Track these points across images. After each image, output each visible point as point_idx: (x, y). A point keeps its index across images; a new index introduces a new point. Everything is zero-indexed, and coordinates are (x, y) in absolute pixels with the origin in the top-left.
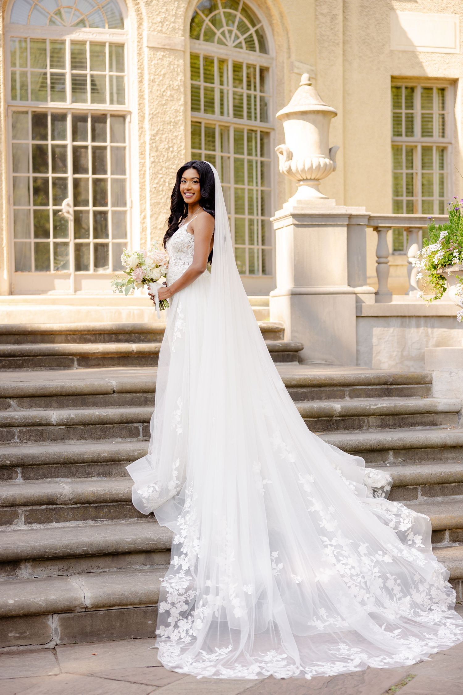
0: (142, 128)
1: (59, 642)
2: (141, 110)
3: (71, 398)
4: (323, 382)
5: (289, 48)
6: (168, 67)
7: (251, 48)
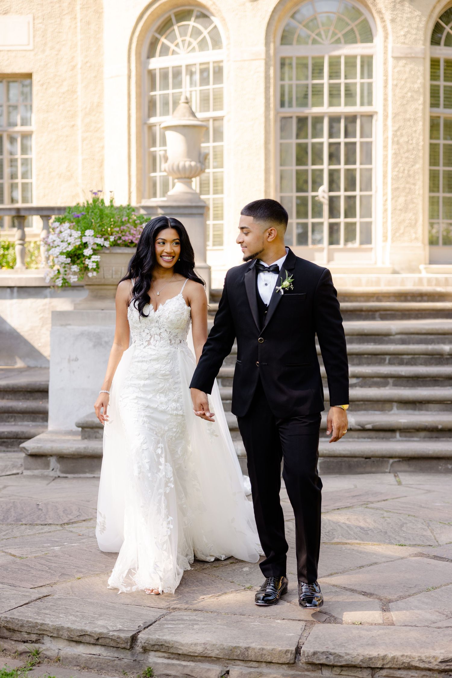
0: (386, 125)
2: (385, 110)
6: (410, 72)
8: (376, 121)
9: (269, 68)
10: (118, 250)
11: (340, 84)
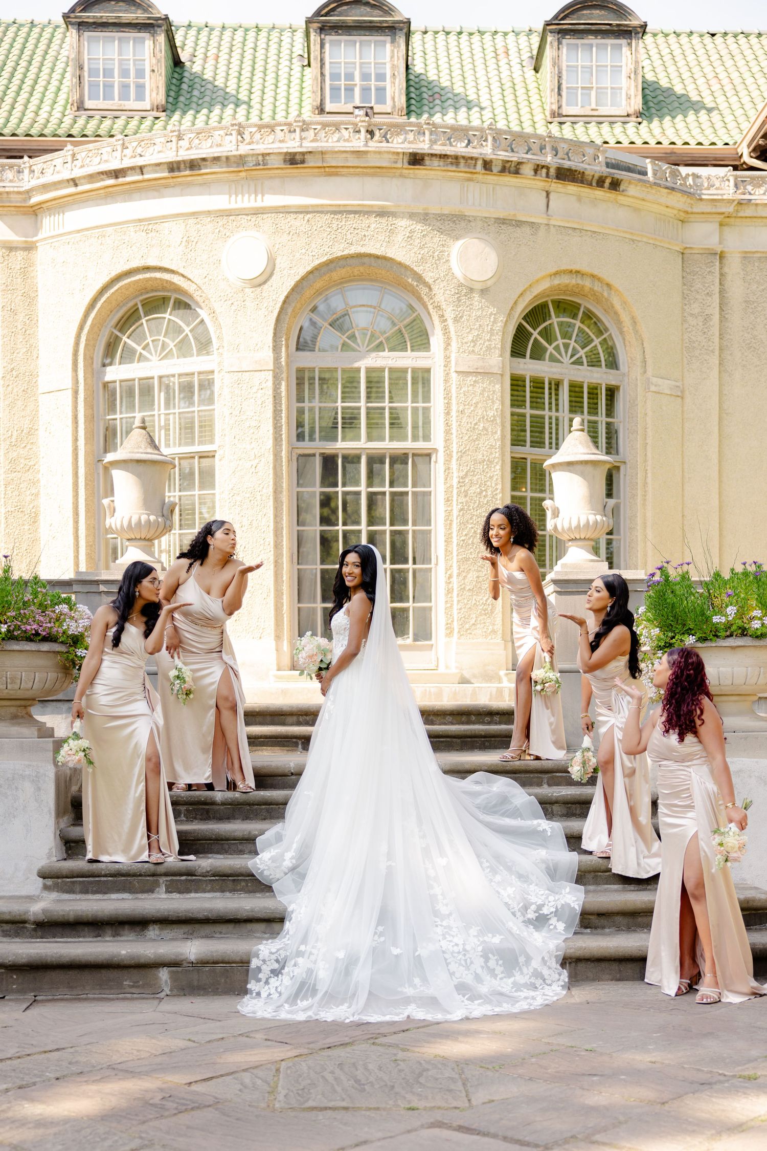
0: (449, 469)
1: (169, 993)
2: (447, 447)
5: (644, 362)
6: (482, 394)
7: (594, 362)
8: (436, 462)
9: (280, 384)
10: (15, 646)
11: (384, 408)
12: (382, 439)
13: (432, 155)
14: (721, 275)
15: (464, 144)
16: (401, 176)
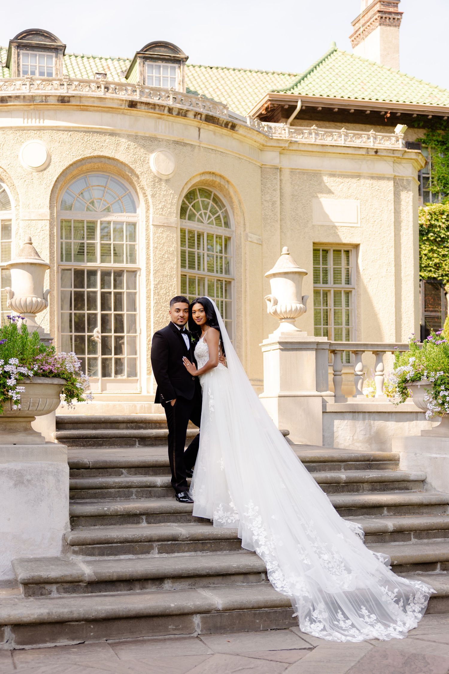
0: (148, 279)
1: (200, 632)
2: (148, 267)
3: (162, 468)
4: (327, 459)
5: (245, 225)
6: (166, 238)
7: (219, 224)
8: (140, 276)
9: (53, 228)
10: (39, 381)
11: (110, 244)
12: (110, 262)
13: (142, 103)
14: (281, 180)
15: (158, 98)
16: (123, 113)
